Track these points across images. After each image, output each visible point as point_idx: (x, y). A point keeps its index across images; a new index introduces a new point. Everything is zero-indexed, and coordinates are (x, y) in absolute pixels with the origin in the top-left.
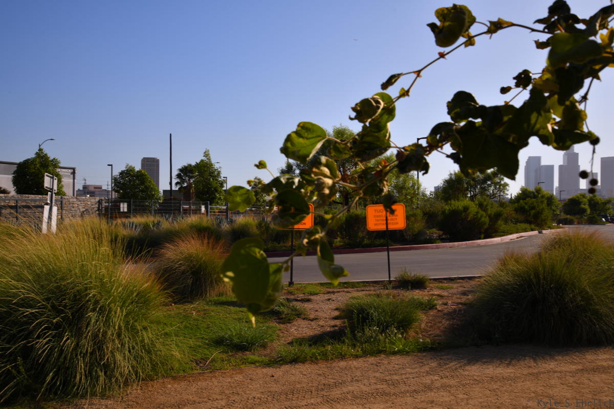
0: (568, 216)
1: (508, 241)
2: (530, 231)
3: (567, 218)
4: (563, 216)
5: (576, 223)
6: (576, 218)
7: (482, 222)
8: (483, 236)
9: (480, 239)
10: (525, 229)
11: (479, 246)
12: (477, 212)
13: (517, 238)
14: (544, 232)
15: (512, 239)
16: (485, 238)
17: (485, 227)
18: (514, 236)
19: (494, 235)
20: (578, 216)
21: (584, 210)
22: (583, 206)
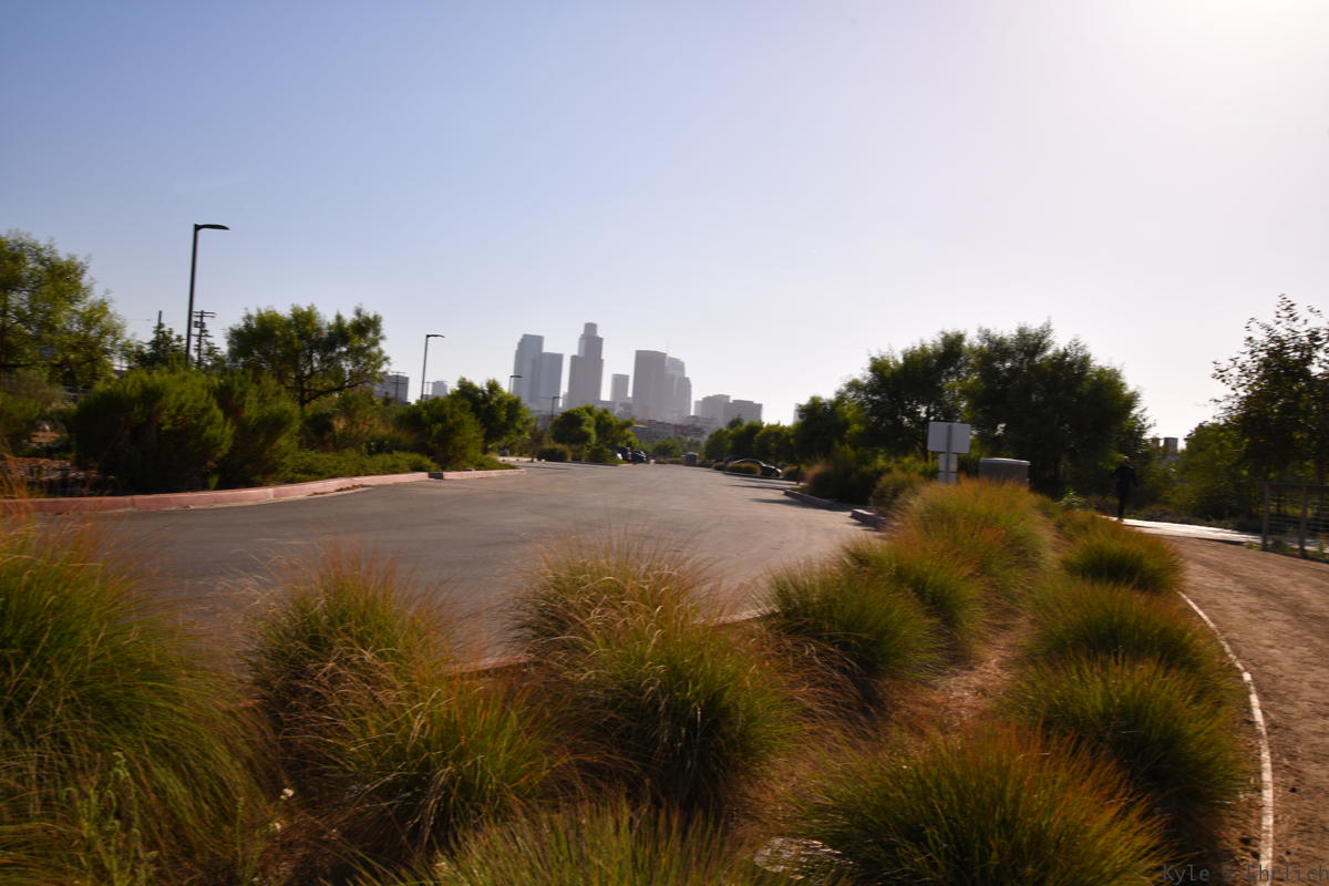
0: (559, 446)
1: (300, 497)
2: (406, 472)
3: (555, 450)
4: (548, 445)
5: (569, 460)
6: (574, 451)
7: (208, 439)
8: (214, 480)
9: (205, 487)
10: (394, 466)
11: (185, 511)
12: (205, 410)
13: (341, 490)
14: (448, 475)
15: (316, 494)
16: (220, 487)
17: (219, 455)
18: (330, 486)
19: (258, 478)
20: (574, 447)
21: (586, 437)
22: (585, 428)
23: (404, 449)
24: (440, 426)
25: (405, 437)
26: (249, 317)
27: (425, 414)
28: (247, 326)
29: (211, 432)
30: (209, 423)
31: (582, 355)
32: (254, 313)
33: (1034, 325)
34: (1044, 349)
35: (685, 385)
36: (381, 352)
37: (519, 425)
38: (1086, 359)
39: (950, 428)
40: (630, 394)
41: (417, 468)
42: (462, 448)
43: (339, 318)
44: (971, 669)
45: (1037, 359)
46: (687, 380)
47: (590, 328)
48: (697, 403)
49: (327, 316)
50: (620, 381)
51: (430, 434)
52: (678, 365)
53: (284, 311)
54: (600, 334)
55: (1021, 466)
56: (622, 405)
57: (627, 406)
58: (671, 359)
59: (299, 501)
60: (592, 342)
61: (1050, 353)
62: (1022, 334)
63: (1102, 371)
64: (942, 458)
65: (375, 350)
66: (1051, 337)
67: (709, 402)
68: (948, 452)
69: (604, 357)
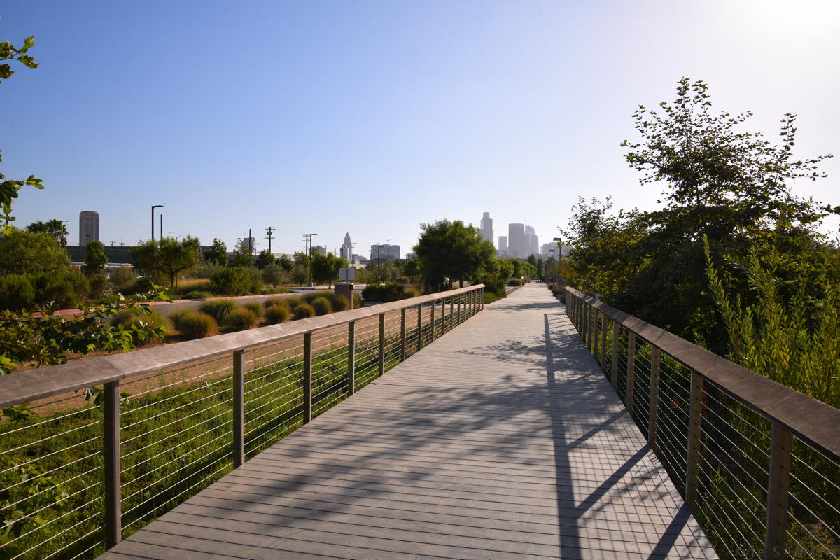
35: (535, 239)
40: (508, 246)
46: (536, 236)
47: (486, 215)
48: (541, 247)
50: (502, 239)
52: (531, 229)
54: (491, 217)
56: (504, 251)
58: (527, 227)
60: (487, 221)
67: (546, 246)
68: (346, 281)
69: (494, 228)
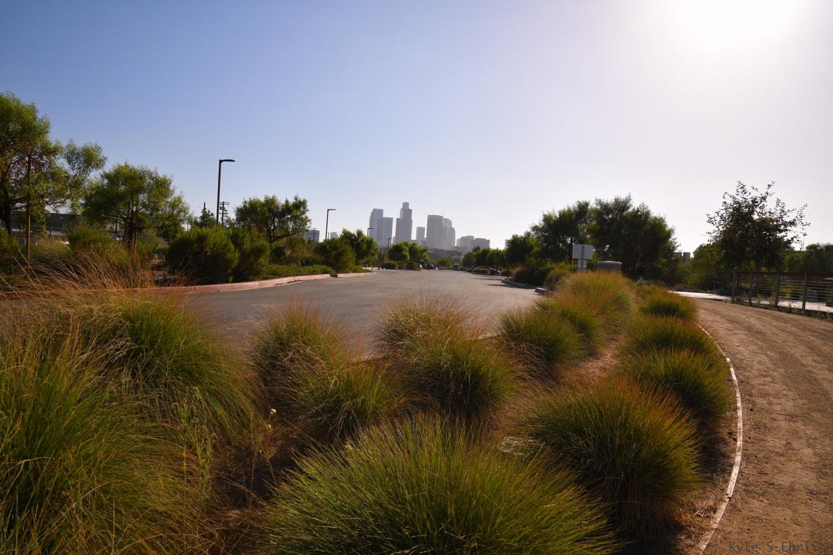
0: (392, 262)
1: (271, 286)
2: (320, 274)
3: (390, 263)
4: (387, 261)
5: (397, 268)
6: (399, 264)
7: (228, 259)
8: (231, 278)
9: (227, 282)
10: (315, 271)
11: (219, 293)
12: (226, 245)
13: (291, 282)
14: (340, 275)
15: (278, 284)
16: (234, 281)
17: (233, 266)
18: (285, 280)
19: (251, 277)
20: (399, 262)
21: (405, 257)
22: (404, 253)
23: (319, 263)
24: (335, 252)
25: (319, 258)
26: (245, 202)
27: (328, 246)
28: (244, 206)
29: (229, 255)
30: (228, 251)
31: (402, 218)
32: (248, 200)
33: (623, 197)
34: (628, 208)
35: (452, 231)
36: (307, 217)
37: (372, 251)
38: (648, 213)
39: (583, 247)
40: (425, 237)
41: (325, 272)
42: (346, 262)
43: (287, 201)
44: (598, 359)
45: (624, 214)
46: (453, 229)
47: (406, 205)
48: (458, 240)
49: (281, 201)
50: (420, 230)
51: (330, 256)
52: (449, 222)
53: (262, 199)
54: (410, 208)
55: (618, 264)
56: (421, 241)
57: (424, 242)
58: (445, 219)
59: (270, 288)
60: (406, 212)
61: (630, 210)
62: (617, 201)
63: (656, 218)
64: (579, 261)
65: (304, 216)
66: (631, 203)
67: (463, 239)
68: (582, 259)
69: (412, 219)
